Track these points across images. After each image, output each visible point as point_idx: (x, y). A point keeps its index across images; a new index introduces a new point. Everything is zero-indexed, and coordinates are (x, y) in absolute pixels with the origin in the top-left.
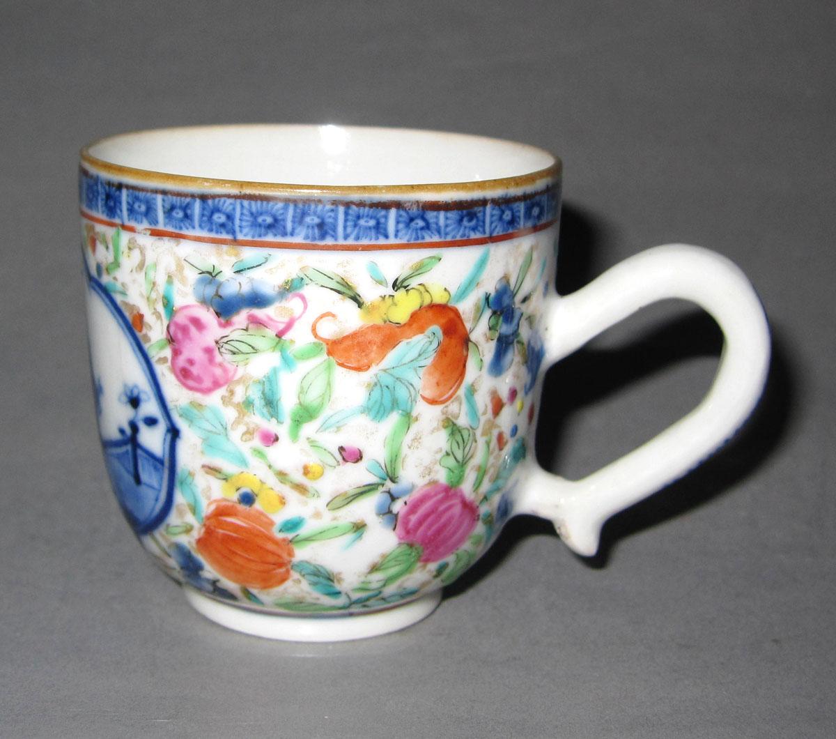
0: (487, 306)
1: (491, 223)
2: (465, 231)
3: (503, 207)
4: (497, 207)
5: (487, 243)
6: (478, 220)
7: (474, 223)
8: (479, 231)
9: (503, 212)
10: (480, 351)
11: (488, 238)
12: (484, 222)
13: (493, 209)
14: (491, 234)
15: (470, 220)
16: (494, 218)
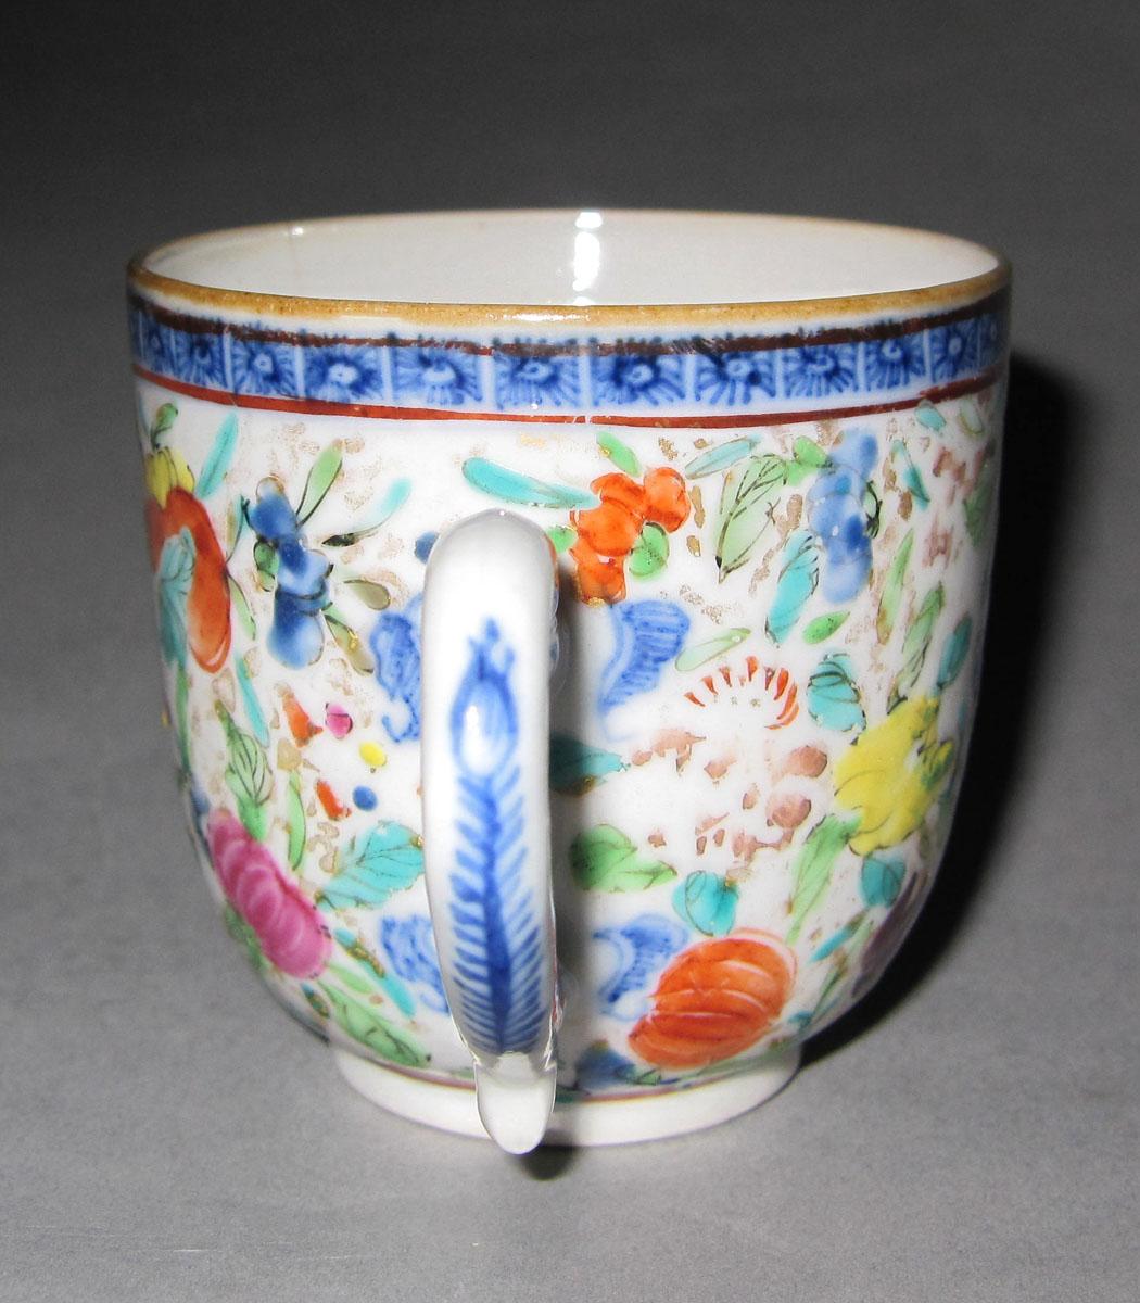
0: (245, 523)
1: (234, 369)
2: (198, 373)
3: (253, 345)
4: (240, 343)
5: (231, 404)
6: (212, 357)
7: (206, 361)
8: (217, 379)
9: (253, 355)
10: (249, 604)
11: (231, 395)
12: (222, 363)
13: (234, 344)
14: (236, 389)
15: (203, 355)
16: (239, 362)
